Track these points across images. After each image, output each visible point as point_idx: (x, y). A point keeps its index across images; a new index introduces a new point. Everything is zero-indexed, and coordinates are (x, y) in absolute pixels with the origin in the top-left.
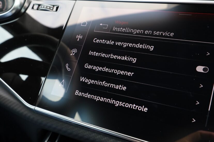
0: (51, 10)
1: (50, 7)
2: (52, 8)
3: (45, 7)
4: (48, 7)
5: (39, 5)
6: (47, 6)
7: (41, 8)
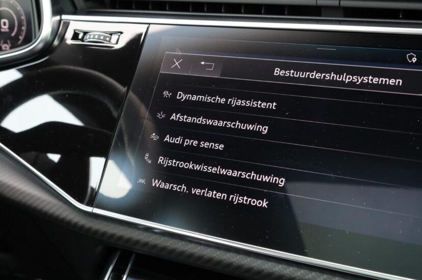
0: (107, 41)
1: (105, 37)
2: (108, 39)
3: (96, 37)
4: (102, 38)
5: (85, 33)
6: (99, 36)
7: (89, 38)
